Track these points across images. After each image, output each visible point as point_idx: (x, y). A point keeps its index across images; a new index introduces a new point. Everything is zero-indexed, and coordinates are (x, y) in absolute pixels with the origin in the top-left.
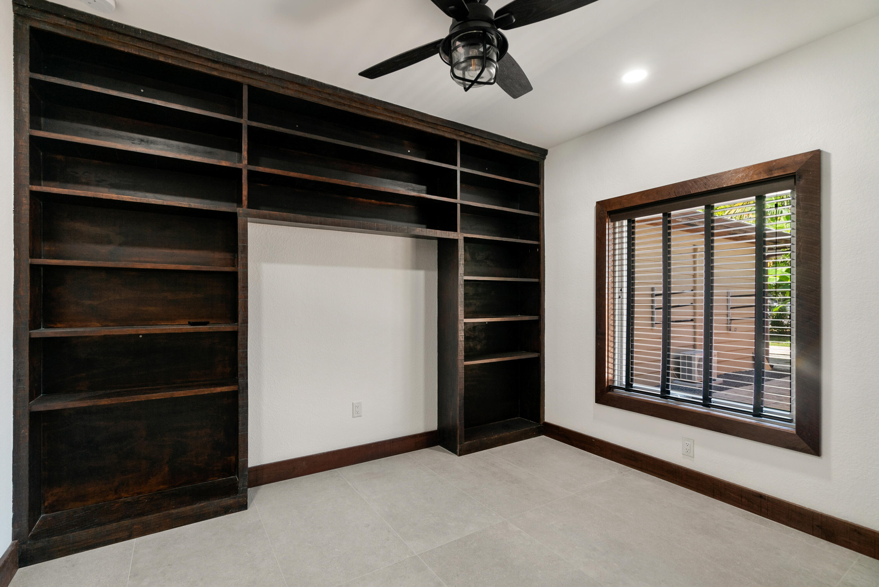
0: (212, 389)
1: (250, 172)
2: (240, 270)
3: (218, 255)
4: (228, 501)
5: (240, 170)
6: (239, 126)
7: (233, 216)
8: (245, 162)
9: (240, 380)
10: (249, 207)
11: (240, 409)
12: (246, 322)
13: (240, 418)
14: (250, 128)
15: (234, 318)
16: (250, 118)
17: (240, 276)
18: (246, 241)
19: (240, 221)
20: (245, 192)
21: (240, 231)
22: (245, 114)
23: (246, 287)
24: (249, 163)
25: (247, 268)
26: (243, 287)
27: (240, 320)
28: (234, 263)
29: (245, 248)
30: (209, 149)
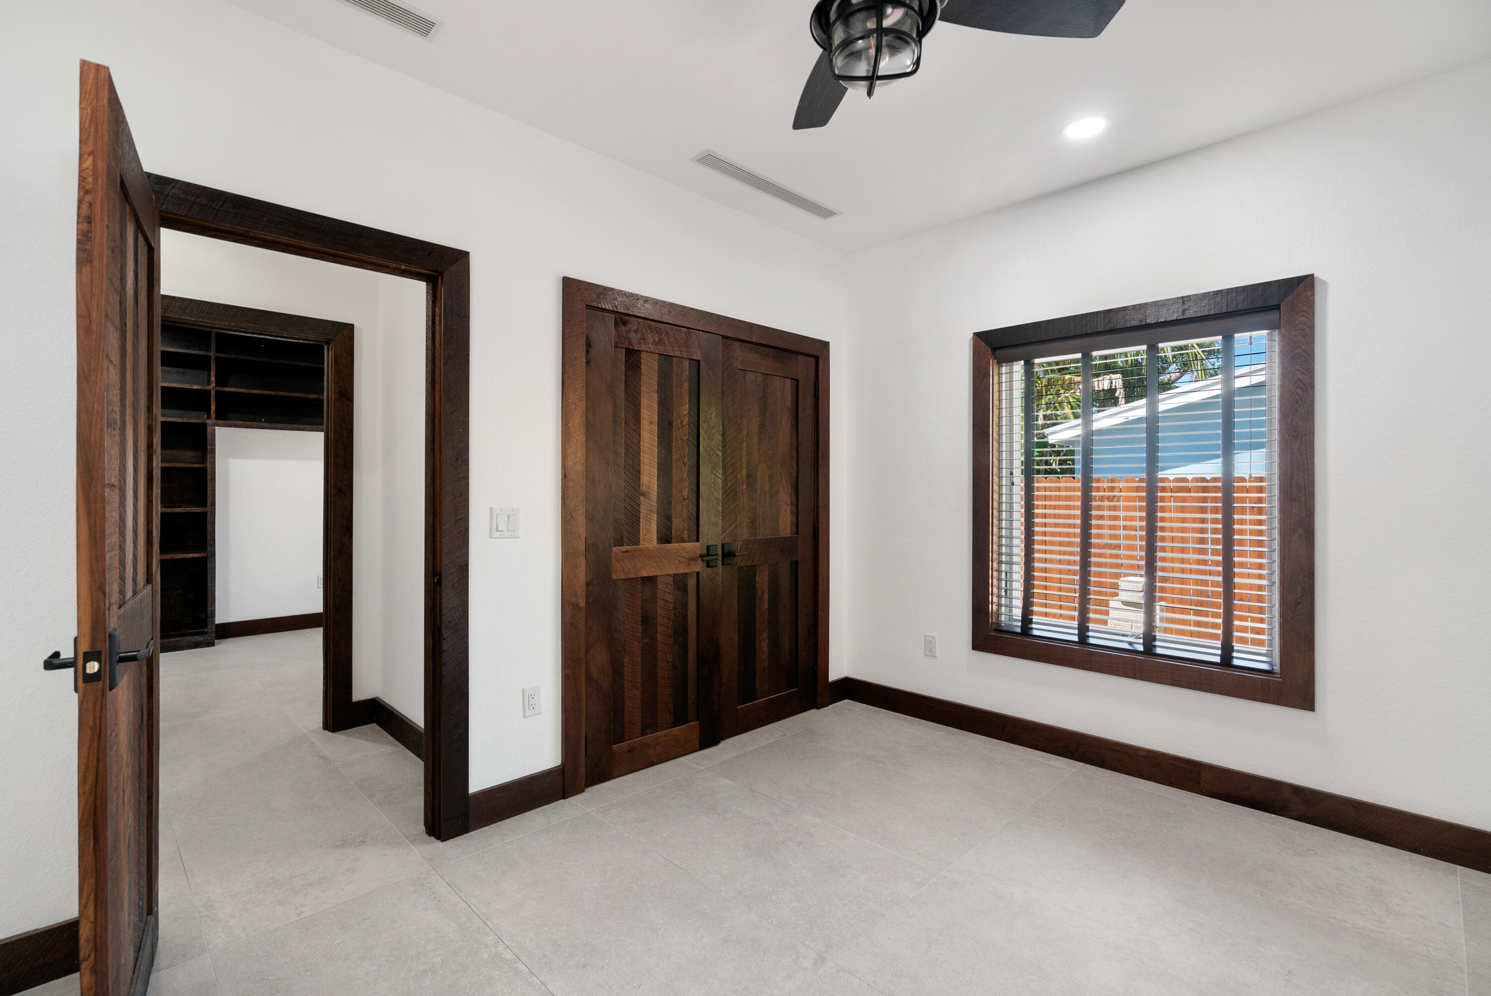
0: (185, 555)
1: (217, 392)
2: (209, 466)
3: (189, 454)
4: (199, 638)
5: (209, 392)
6: (210, 357)
7: (204, 426)
8: (214, 385)
9: (209, 549)
10: (217, 418)
11: (209, 571)
12: (214, 505)
13: (209, 577)
14: (217, 359)
15: (204, 503)
16: (217, 351)
17: (209, 471)
18: (214, 444)
19: (209, 429)
20: (213, 408)
21: (209, 437)
22: (213, 349)
23: (214, 479)
24: (217, 385)
25: (215, 465)
26: (212, 479)
27: (209, 504)
28: (204, 461)
29: (213, 450)
30: (181, 370)
